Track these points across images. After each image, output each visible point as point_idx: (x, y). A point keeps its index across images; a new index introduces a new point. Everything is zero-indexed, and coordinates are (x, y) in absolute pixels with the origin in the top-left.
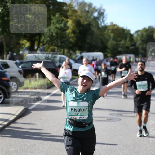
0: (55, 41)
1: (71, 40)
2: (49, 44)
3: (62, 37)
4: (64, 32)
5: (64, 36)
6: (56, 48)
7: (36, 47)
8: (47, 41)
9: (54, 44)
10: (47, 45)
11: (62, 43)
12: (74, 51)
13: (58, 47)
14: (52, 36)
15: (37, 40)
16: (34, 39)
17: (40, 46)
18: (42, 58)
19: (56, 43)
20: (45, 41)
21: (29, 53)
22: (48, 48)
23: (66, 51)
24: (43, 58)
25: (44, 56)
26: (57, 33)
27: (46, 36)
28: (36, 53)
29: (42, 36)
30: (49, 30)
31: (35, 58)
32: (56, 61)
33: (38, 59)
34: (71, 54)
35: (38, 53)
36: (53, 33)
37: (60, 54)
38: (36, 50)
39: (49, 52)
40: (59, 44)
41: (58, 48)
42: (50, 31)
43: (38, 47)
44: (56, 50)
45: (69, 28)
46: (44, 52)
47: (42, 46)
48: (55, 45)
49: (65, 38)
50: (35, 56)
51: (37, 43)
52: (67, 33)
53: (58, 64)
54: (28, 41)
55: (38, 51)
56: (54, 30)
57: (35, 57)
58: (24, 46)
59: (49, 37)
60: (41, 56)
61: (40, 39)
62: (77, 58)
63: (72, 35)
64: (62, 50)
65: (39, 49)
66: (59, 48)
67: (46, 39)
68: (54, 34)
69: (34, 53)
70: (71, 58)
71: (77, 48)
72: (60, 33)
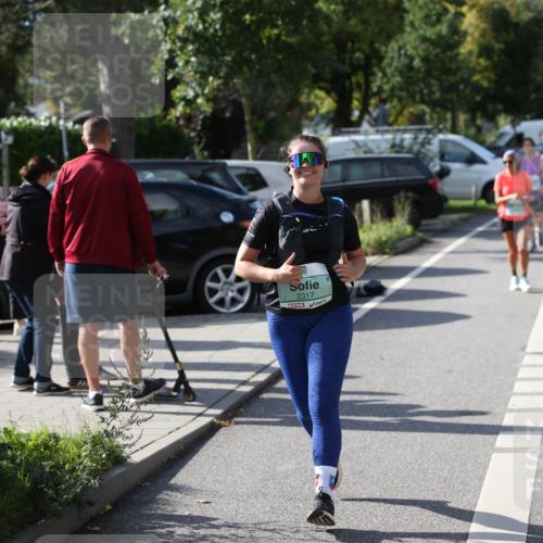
0: (422, 86)
1: (476, 78)
2: (400, 99)
3: (447, 71)
4: (449, 54)
5: (453, 66)
6: (427, 109)
7: (356, 113)
8: (392, 89)
9: (418, 97)
10: (395, 102)
11: (445, 90)
12: (492, 118)
13: (434, 104)
14: (410, 67)
15: (359, 85)
16: (348, 83)
17: (371, 109)
18: (378, 147)
19: (426, 91)
20: (386, 87)
21: (334, 134)
22: (400, 113)
23: (462, 118)
24: (385, 146)
25: (386, 141)
26: (425, 60)
27: (389, 71)
28: (357, 133)
29: (373, 74)
30: (400, 48)
31: (354, 150)
32: (430, 155)
33: (365, 152)
34: (479, 129)
35: (366, 133)
36: (412, 59)
37: (440, 131)
38: (358, 123)
39: (402, 127)
40: (437, 95)
41: (433, 111)
42: (403, 52)
43: (364, 110)
44: (427, 117)
45: (469, 39)
46: (386, 128)
47: (377, 106)
48: (423, 101)
49: (454, 72)
50: (356, 143)
51: (357, 100)
52: (461, 57)
53: (435, 167)
54: (328, 93)
55: (365, 126)
56: (415, 48)
57: (353, 146)
58: (313, 112)
59: (401, 73)
60: (374, 141)
61: (368, 84)
62: (502, 143)
63: (482, 62)
64: (449, 116)
65: (367, 117)
66: (438, 109)
67: (388, 82)
68: (417, 63)
69: (349, 133)
70: (482, 143)
71: (500, 107)
72: (436, 56)
